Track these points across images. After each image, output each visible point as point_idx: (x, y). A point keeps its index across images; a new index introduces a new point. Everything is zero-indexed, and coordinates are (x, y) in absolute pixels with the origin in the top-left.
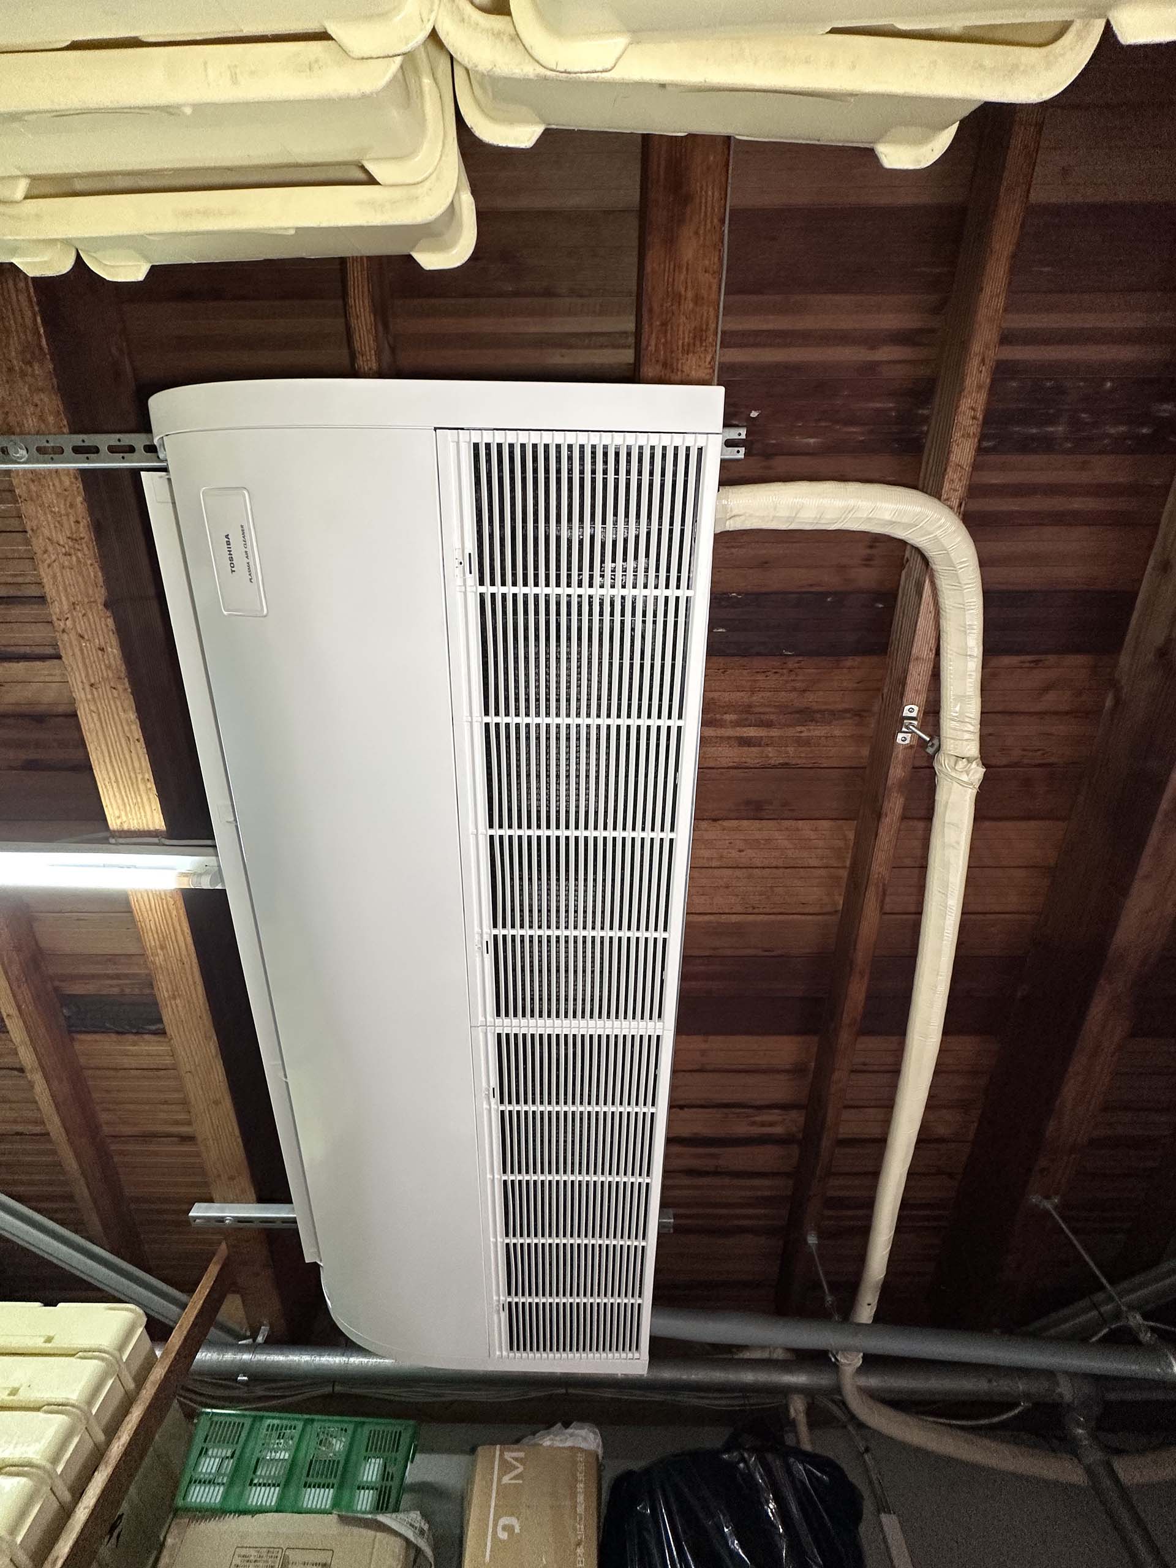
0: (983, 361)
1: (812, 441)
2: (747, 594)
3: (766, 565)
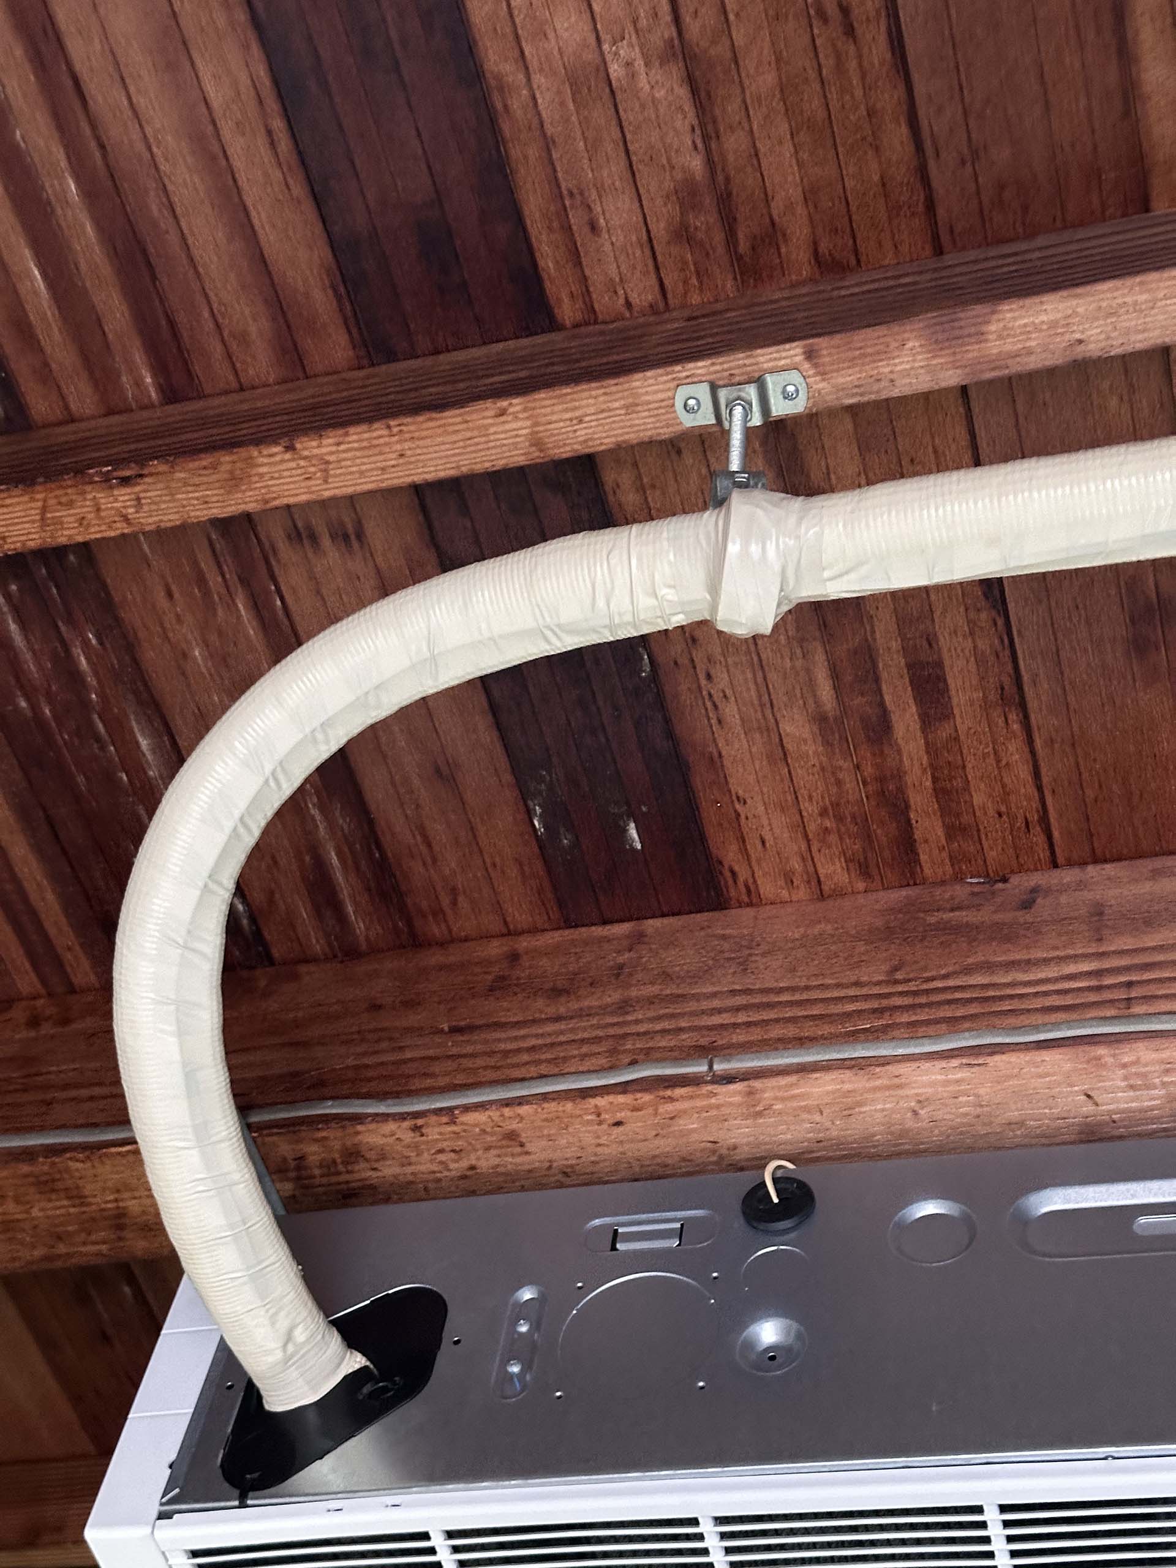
1: (144, 743)
2: (524, 796)
3: (445, 770)
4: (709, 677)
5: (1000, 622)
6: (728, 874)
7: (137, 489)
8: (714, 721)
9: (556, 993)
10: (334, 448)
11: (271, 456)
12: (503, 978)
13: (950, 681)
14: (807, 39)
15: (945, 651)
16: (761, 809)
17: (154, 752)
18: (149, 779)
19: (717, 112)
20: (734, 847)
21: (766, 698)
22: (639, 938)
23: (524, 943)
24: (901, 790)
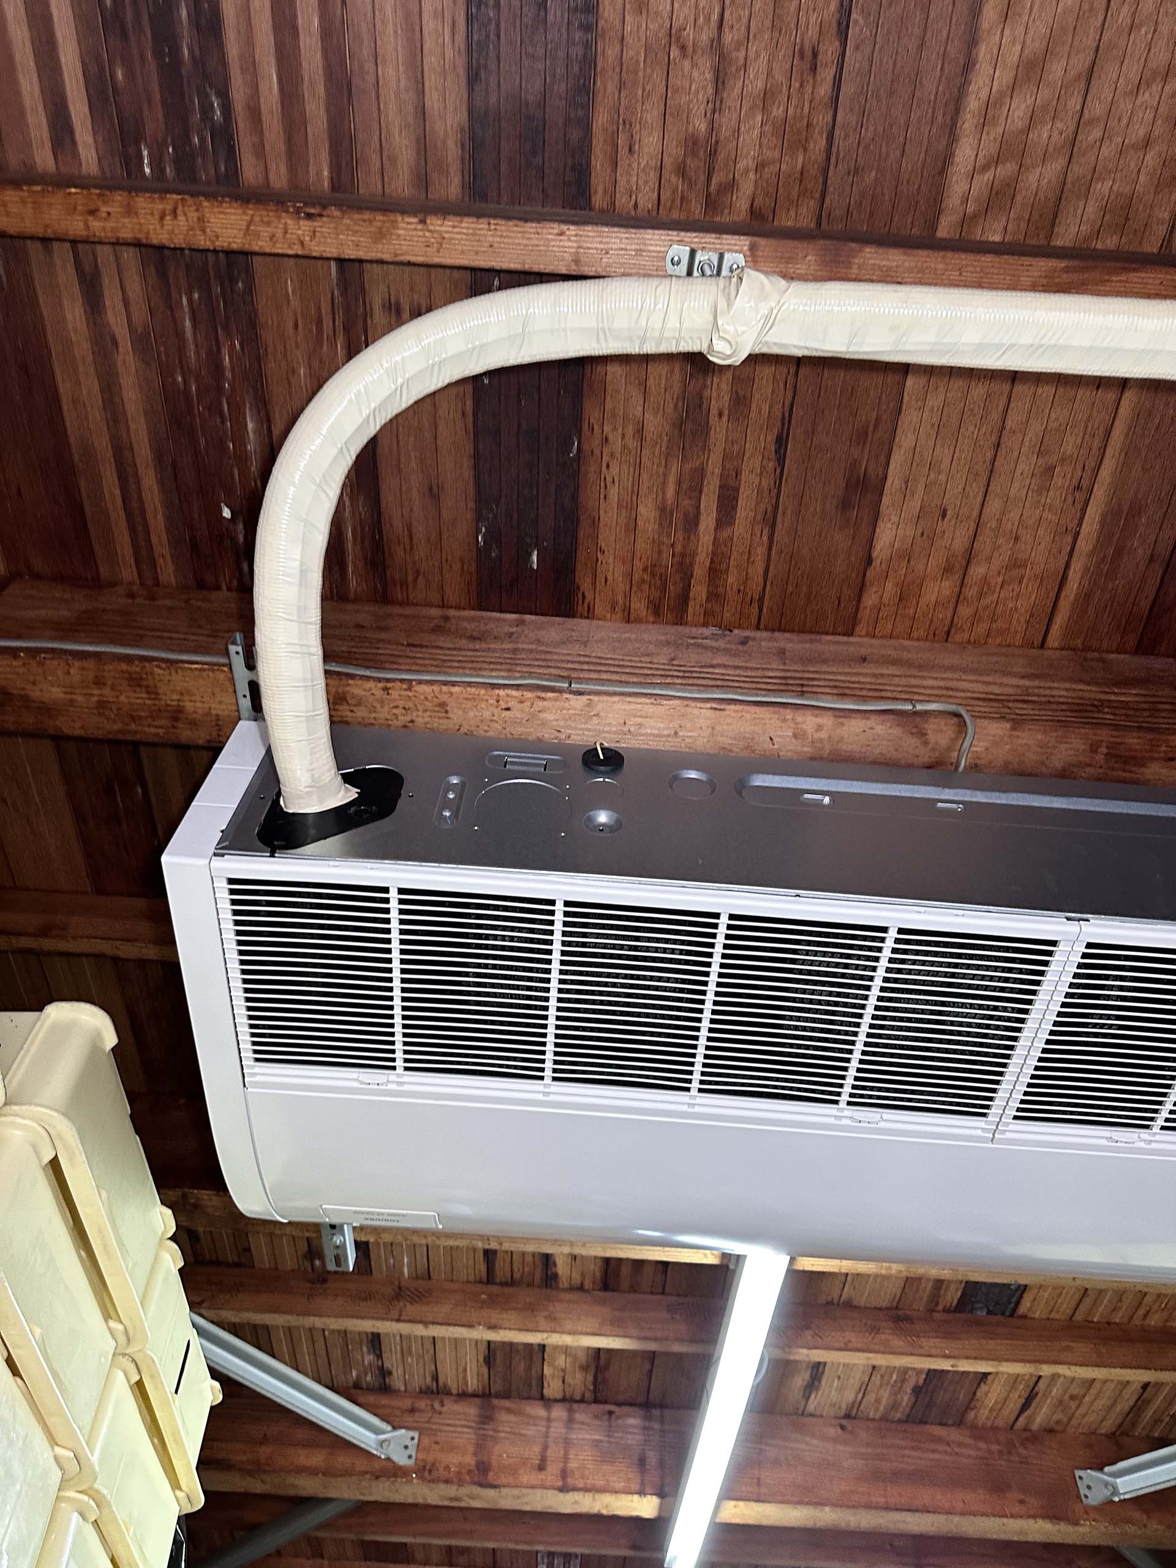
0: (93, 212)
1: (250, 426)
2: (479, 518)
3: (435, 489)
4: (608, 466)
5: (778, 471)
6: (580, 596)
7: (316, 224)
8: (602, 496)
9: (473, 638)
10: (450, 229)
11: (408, 223)
12: (439, 627)
13: (740, 502)
14: (788, 65)
15: (743, 482)
16: (611, 559)
17: (255, 433)
18: (246, 450)
19: (725, 95)
20: (589, 580)
21: (636, 489)
22: (522, 623)
23: (452, 613)
24: (692, 565)
